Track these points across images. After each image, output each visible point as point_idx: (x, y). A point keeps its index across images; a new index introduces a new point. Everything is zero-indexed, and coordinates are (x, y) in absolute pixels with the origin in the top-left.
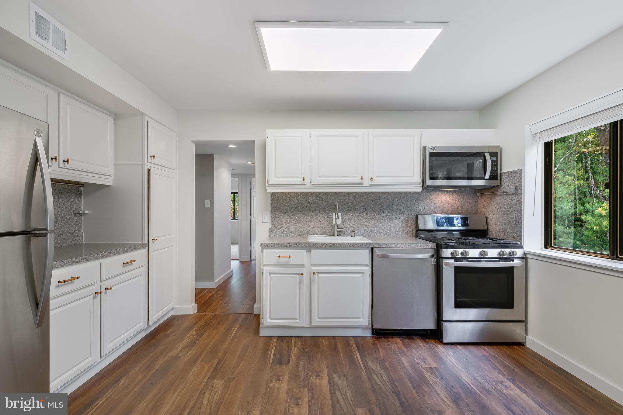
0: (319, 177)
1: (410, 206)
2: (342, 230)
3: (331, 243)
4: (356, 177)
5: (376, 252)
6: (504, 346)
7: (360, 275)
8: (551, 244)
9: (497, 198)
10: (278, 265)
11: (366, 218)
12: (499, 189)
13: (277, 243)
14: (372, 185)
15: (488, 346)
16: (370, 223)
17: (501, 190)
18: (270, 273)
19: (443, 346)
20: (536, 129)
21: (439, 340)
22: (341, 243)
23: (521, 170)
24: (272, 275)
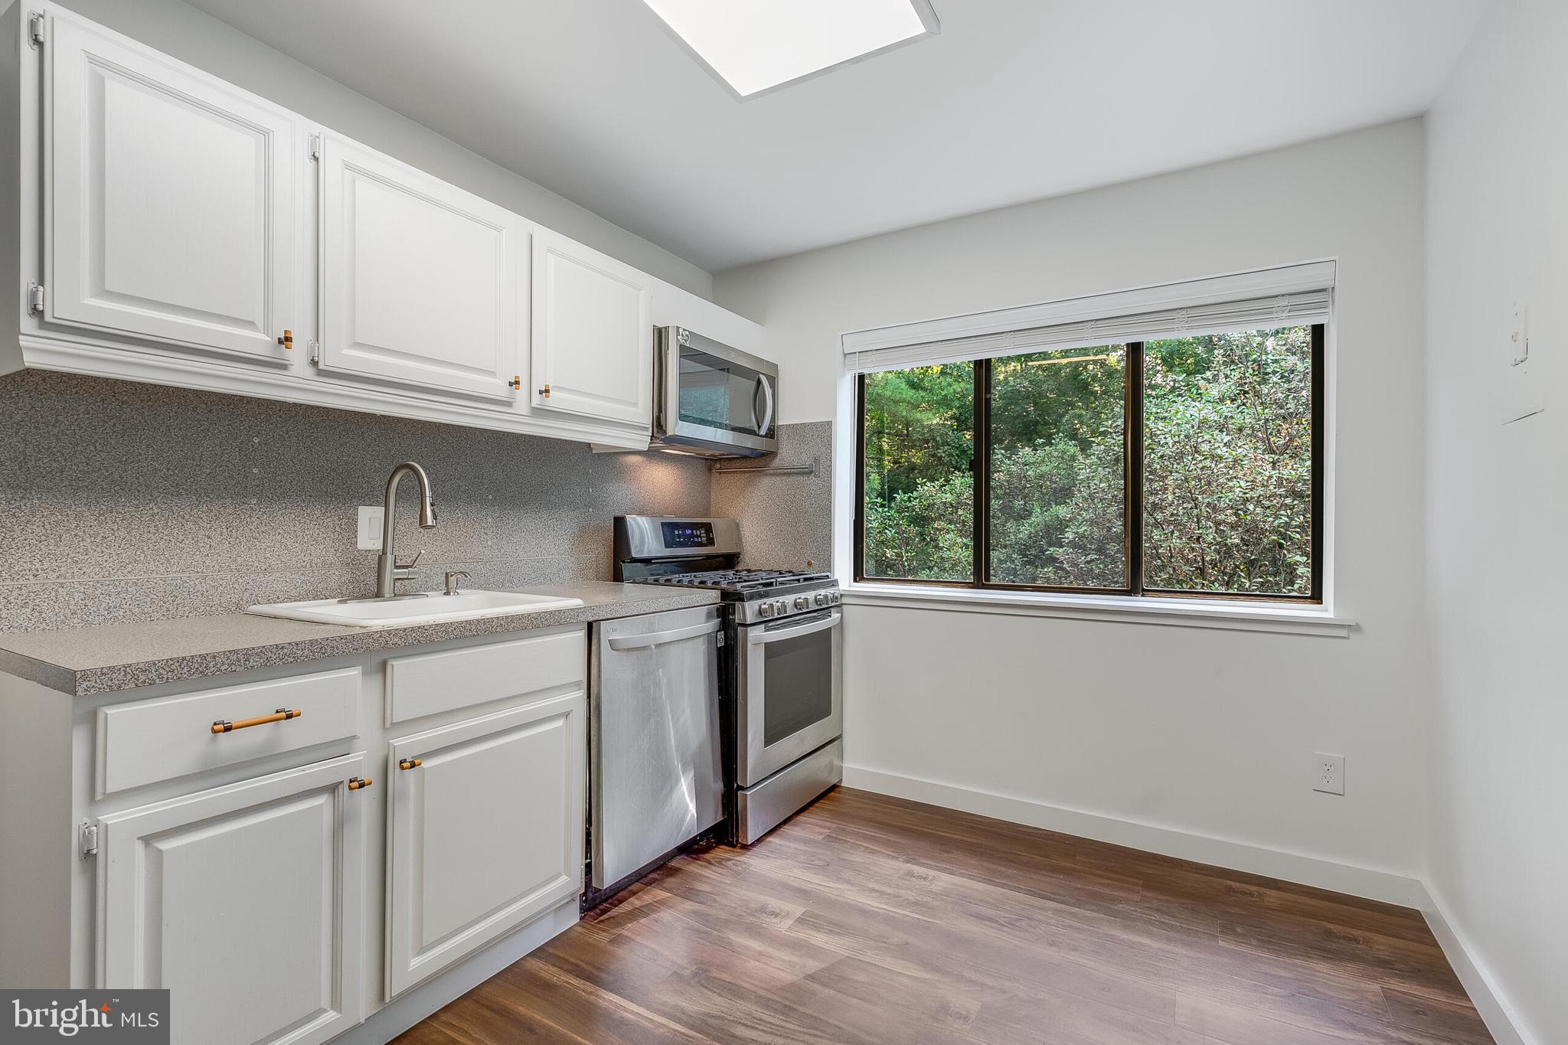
0: (357, 345)
1: (591, 490)
2: (413, 573)
3: (469, 622)
4: (492, 374)
5: (608, 633)
6: (821, 801)
7: (560, 723)
8: (862, 575)
9: (766, 482)
10: (210, 774)
11: (477, 526)
12: (771, 461)
13: (203, 657)
14: (538, 412)
15: (805, 814)
16: (489, 543)
17: (777, 462)
18: (148, 840)
19: (750, 853)
20: (852, 345)
21: (732, 845)
22: (507, 617)
23: (829, 423)
24: (165, 846)
